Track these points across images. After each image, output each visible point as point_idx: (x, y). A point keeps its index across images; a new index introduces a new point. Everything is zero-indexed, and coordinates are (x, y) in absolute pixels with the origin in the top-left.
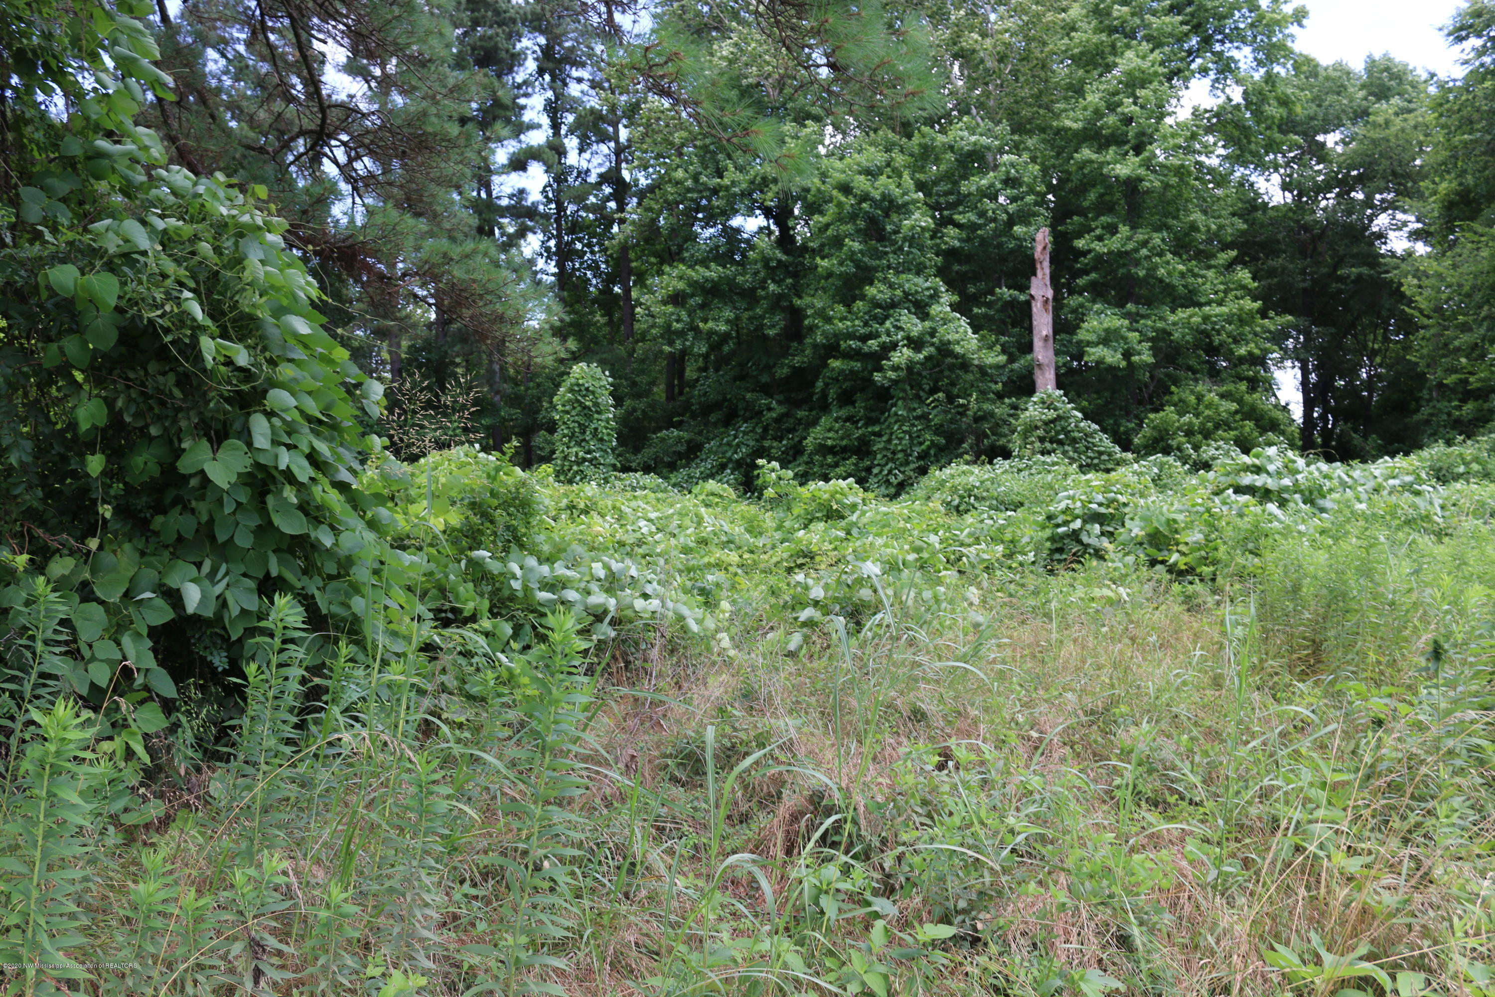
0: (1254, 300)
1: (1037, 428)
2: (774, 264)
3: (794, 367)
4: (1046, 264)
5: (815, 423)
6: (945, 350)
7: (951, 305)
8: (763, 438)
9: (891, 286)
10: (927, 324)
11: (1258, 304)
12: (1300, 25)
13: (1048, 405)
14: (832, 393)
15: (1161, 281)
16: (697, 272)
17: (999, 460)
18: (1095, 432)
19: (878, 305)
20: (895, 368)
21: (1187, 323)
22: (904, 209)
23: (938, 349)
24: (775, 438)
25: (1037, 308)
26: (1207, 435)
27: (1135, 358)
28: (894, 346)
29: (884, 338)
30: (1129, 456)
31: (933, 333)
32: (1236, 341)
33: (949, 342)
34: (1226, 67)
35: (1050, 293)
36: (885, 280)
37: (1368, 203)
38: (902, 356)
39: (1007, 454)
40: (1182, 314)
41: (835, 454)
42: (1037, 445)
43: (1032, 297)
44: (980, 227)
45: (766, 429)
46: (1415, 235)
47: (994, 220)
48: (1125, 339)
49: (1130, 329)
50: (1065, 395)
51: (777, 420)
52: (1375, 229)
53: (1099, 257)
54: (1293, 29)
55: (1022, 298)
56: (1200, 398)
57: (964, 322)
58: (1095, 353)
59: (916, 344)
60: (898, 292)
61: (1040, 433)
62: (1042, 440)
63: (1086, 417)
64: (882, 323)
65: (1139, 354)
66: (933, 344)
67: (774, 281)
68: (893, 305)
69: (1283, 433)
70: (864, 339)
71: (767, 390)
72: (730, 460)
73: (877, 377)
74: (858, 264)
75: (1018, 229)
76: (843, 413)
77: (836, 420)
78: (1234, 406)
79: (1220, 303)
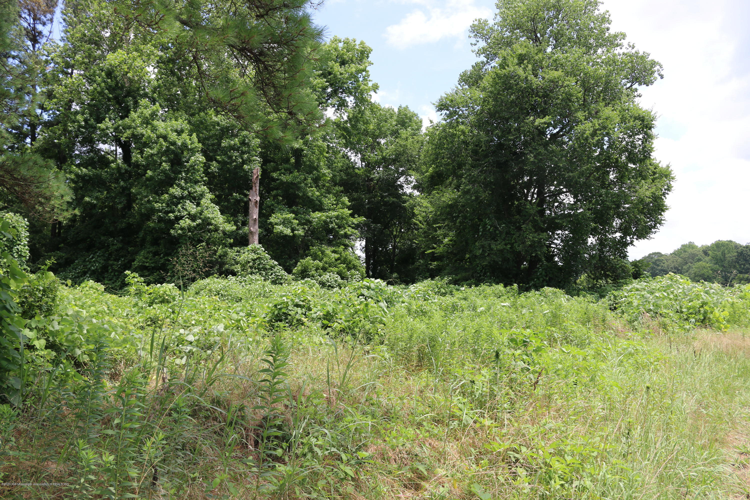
0: (349, 210)
1: (249, 262)
2: (123, 171)
3: (129, 223)
4: (258, 185)
5: (137, 253)
6: (207, 222)
7: (211, 200)
8: (108, 259)
9: (182, 188)
10: (199, 208)
11: (350, 212)
12: (376, 92)
13: (254, 251)
14: (148, 238)
15: (309, 197)
16: (81, 170)
17: (230, 277)
18: (276, 265)
19: (176, 197)
20: (182, 229)
21: (319, 218)
22: (193, 151)
23: (203, 220)
24: (115, 260)
25: (251, 205)
26: (324, 269)
27: (296, 232)
28: (181, 218)
29: (177, 213)
30: (290, 277)
31: (201, 213)
32: (339, 227)
33: (209, 218)
34: (342, 104)
35: (258, 199)
36: (179, 185)
37: (397, 171)
38: (186, 223)
39: (234, 274)
40: (317, 214)
41: (148, 270)
42: (249, 270)
43: (250, 200)
44: (228, 163)
45: (110, 254)
46: (414, 188)
47: (235, 161)
48: (292, 223)
49: (294, 219)
50: (263, 247)
51: (116, 250)
52: (399, 183)
53: (282, 183)
54: (372, 93)
55: (245, 199)
56: (323, 252)
57: (217, 208)
58: (279, 228)
59: (193, 218)
60: (186, 192)
61: (251, 264)
62: (251, 267)
63: (272, 258)
64: (176, 206)
65: (298, 230)
66: (200, 218)
67: (123, 180)
68: (183, 198)
69: (358, 270)
70: (167, 213)
71: (111, 234)
72: (89, 269)
73: (172, 231)
74: (167, 176)
75: (245, 167)
76: (153, 249)
77: (148, 252)
78: (337, 256)
79: (334, 210)
